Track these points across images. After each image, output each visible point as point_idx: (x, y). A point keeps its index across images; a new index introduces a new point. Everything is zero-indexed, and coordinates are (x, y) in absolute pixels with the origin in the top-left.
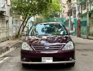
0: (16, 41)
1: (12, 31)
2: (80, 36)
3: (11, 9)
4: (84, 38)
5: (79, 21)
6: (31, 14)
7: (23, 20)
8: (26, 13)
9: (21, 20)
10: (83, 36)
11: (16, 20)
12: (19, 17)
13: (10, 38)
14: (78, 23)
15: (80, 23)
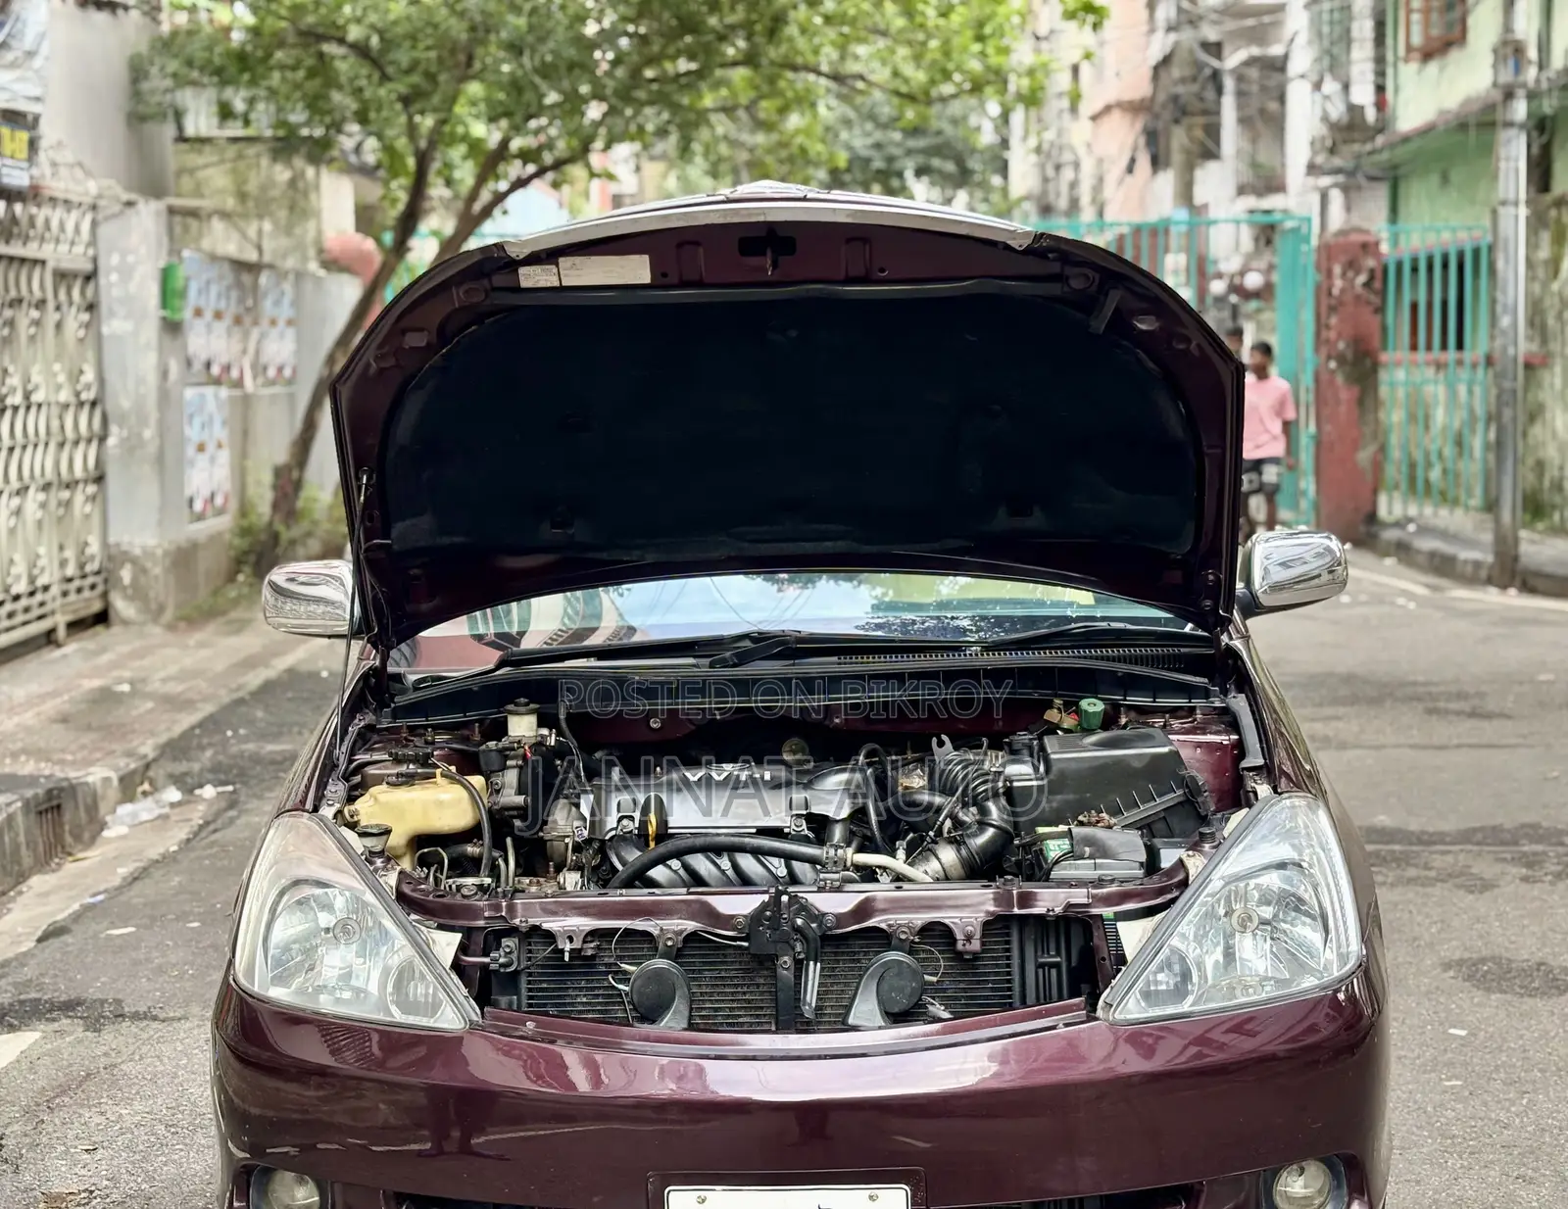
0: (248, 643)
1: (167, 463)
2: (1372, 517)
3: (137, 72)
4: (1442, 566)
5: (1352, 265)
6: (501, 153)
7: (364, 257)
8: (412, 130)
9: (334, 264)
10: (1425, 530)
11: (240, 266)
12: (298, 203)
13: (137, 593)
14: (1333, 302)
15: (1359, 289)
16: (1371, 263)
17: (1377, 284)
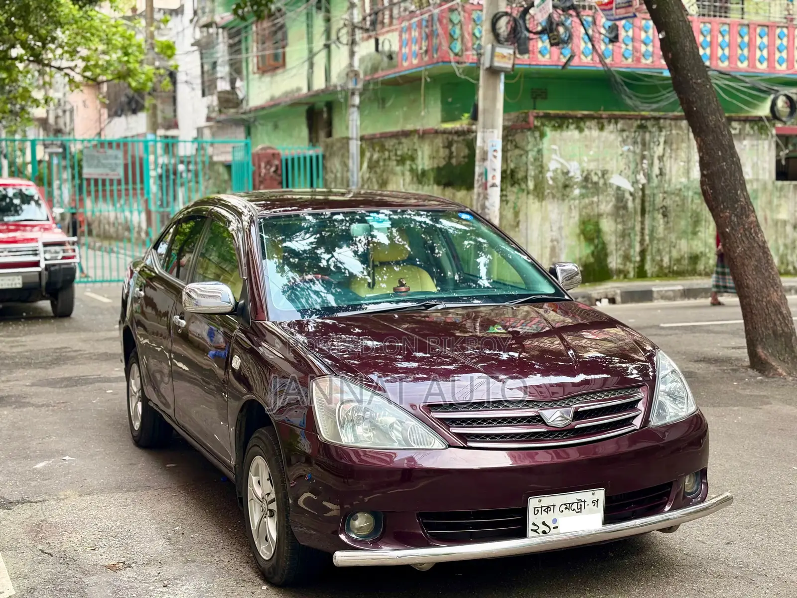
5: (269, 163)
14: (261, 179)
15: (272, 174)
16: (276, 162)
17: (279, 172)
